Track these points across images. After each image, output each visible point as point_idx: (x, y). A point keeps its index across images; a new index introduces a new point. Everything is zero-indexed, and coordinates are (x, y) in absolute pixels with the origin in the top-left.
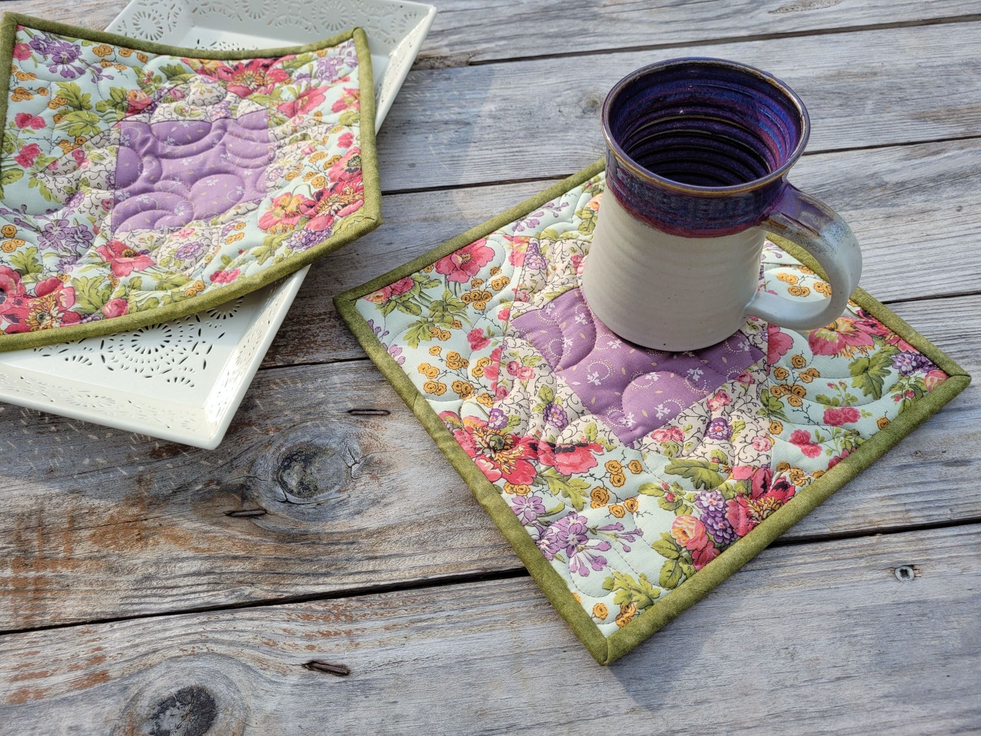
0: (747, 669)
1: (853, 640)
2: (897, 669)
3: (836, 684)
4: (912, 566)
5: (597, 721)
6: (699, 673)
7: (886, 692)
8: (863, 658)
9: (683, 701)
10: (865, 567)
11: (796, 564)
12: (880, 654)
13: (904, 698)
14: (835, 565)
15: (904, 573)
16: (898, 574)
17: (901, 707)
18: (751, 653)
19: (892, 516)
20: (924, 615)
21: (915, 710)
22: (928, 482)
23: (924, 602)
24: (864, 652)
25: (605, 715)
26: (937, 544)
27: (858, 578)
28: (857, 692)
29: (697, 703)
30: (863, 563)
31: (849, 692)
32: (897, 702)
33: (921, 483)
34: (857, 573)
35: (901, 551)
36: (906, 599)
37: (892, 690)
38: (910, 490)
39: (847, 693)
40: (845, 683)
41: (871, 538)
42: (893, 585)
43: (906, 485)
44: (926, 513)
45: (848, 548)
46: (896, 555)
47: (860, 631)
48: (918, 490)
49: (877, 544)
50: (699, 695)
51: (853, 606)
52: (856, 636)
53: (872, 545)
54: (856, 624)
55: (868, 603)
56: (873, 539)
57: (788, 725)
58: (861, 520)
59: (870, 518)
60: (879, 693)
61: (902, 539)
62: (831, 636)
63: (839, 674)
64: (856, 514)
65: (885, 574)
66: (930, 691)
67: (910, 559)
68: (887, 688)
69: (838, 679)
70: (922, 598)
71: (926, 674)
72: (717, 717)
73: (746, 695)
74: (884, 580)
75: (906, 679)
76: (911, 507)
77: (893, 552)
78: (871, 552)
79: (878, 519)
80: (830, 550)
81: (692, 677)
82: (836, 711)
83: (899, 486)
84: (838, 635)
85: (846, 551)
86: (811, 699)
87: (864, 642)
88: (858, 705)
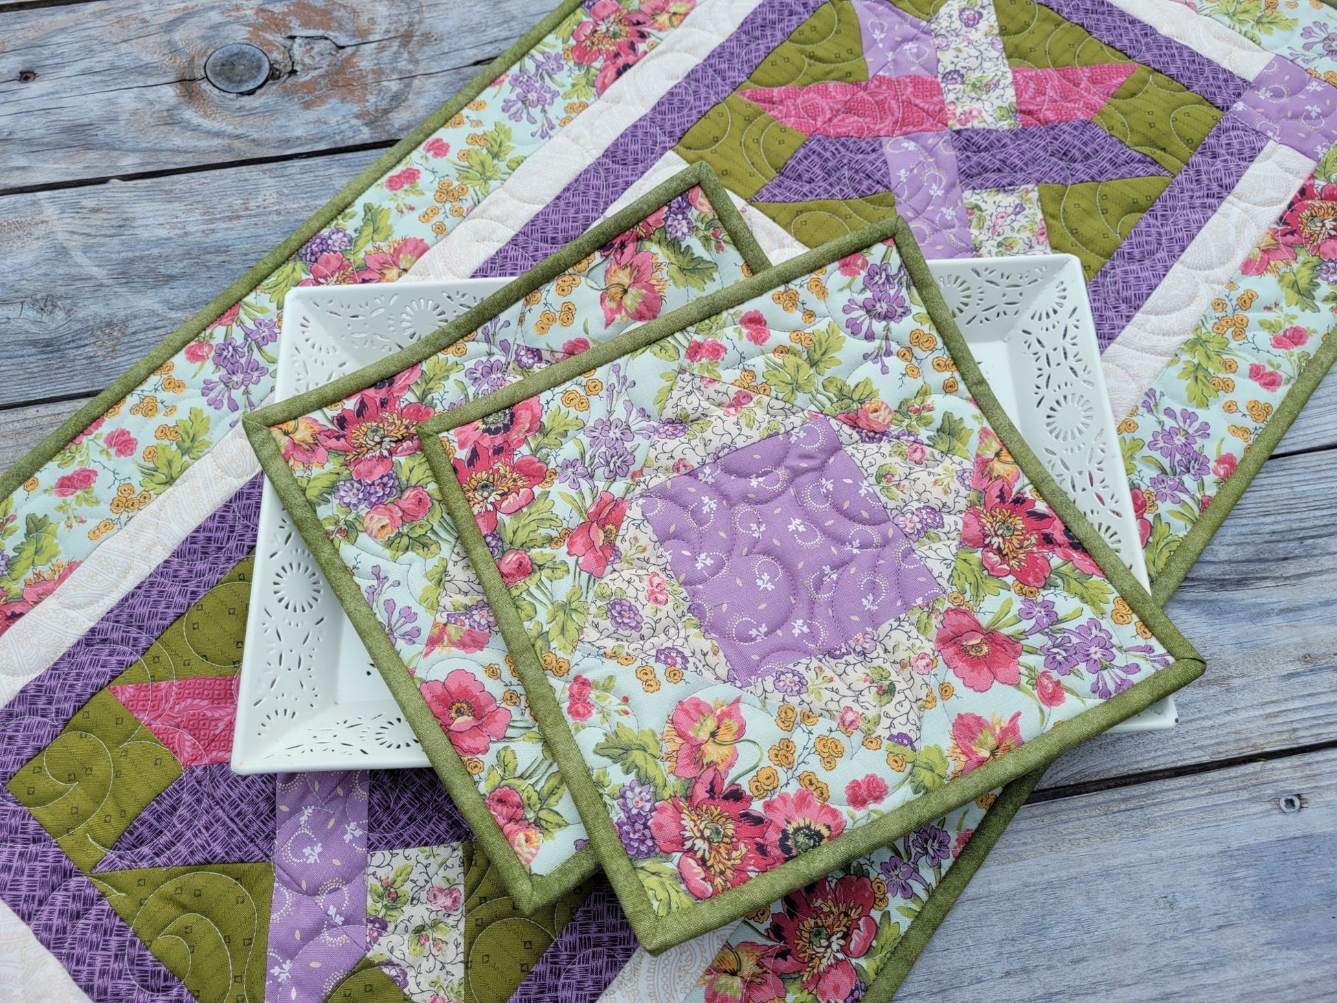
0: (1125, 923)
1: (1236, 883)
2: (1283, 913)
3: (1217, 933)
4: (1299, 796)
5: (971, 987)
6: (1074, 930)
7: (1269, 939)
8: (1246, 903)
9: (1059, 961)
10: (1248, 800)
11: (1173, 800)
12: (1263, 897)
13: (1288, 944)
14: (1218, 799)
15: (1290, 803)
16: (1283, 804)
17: (1285, 953)
18: (1129, 904)
19: (1276, 738)
20: (1310, 851)
21: (1298, 955)
22: (1318, 694)
23: (1311, 836)
24: (1247, 897)
25: (979, 981)
26: (1326, 768)
27: (1241, 813)
28: (1239, 940)
29: (1074, 962)
30: (1245, 795)
31: (1231, 939)
32: (1280, 949)
33: (1310, 695)
34: (1239, 806)
35: (1287, 779)
36: (1292, 834)
37: (1276, 936)
38: (1298, 704)
39: (1229, 942)
40: (1227, 932)
41: (1255, 764)
42: (1278, 819)
43: (1293, 698)
44: (1315, 731)
45: (1230, 778)
46: (1282, 784)
47: (1242, 873)
48: (1306, 704)
49: (1261, 771)
50: (1076, 953)
51: (1235, 845)
52: (1239, 879)
53: (1256, 773)
54: (1238, 866)
55: (1251, 841)
56: (1257, 766)
57: (1168, 979)
58: (1243, 744)
59: (1253, 741)
60: (1263, 941)
61: (1288, 764)
62: (1212, 880)
63: (1221, 923)
64: (1238, 737)
65: (1268, 806)
66: (1314, 935)
67: (1296, 787)
68: (1270, 934)
69: (1220, 927)
70: (1309, 831)
71: (1311, 916)
72: (1095, 976)
73: (1125, 950)
74: (1267, 813)
75: (1291, 923)
76: (1298, 726)
77: (1278, 781)
78: (1254, 782)
79: (1262, 742)
80: (1211, 782)
81: (1067, 934)
82: (1217, 962)
83: (1286, 700)
84: (1220, 879)
85: (1228, 782)
86: (1193, 950)
87: (1247, 885)
88: (1240, 955)
